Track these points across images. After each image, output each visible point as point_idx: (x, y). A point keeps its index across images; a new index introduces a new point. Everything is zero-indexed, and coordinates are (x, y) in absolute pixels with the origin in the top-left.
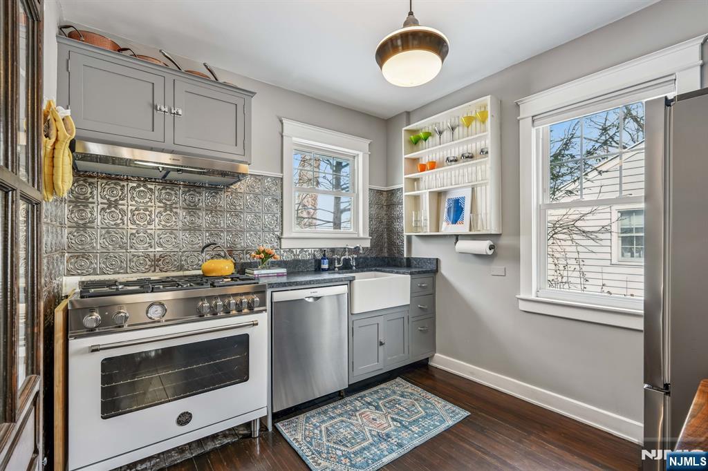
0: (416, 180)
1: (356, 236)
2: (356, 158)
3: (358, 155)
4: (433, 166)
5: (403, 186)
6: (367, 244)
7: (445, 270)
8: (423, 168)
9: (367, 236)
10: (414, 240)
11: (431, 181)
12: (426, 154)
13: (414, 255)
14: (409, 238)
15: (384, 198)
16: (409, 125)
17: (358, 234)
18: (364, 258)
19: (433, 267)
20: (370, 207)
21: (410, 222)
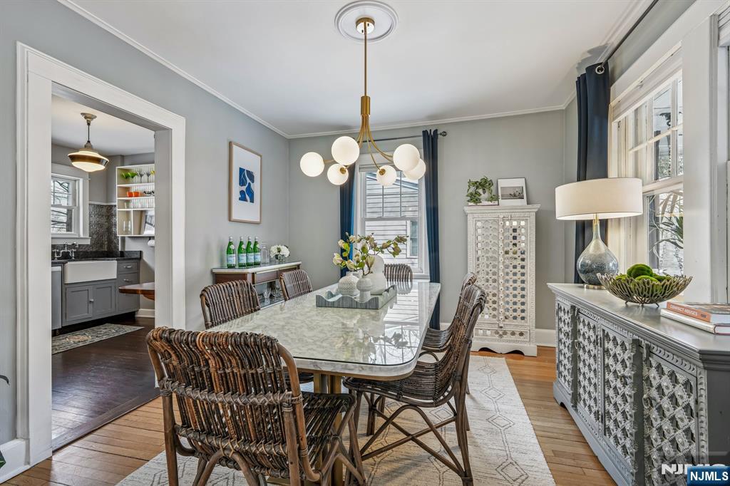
0: (128, 201)
1: (77, 237)
2: (77, 182)
3: (79, 180)
4: (137, 194)
5: (116, 204)
6: (88, 242)
7: (145, 258)
8: (131, 195)
9: (88, 236)
10: (127, 240)
11: (138, 203)
12: (135, 187)
13: (126, 250)
14: (123, 239)
15: (104, 210)
16: (123, 165)
17: (79, 235)
18: (84, 252)
19: (138, 256)
20: (90, 216)
21: (121, 228)
